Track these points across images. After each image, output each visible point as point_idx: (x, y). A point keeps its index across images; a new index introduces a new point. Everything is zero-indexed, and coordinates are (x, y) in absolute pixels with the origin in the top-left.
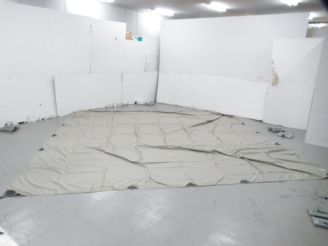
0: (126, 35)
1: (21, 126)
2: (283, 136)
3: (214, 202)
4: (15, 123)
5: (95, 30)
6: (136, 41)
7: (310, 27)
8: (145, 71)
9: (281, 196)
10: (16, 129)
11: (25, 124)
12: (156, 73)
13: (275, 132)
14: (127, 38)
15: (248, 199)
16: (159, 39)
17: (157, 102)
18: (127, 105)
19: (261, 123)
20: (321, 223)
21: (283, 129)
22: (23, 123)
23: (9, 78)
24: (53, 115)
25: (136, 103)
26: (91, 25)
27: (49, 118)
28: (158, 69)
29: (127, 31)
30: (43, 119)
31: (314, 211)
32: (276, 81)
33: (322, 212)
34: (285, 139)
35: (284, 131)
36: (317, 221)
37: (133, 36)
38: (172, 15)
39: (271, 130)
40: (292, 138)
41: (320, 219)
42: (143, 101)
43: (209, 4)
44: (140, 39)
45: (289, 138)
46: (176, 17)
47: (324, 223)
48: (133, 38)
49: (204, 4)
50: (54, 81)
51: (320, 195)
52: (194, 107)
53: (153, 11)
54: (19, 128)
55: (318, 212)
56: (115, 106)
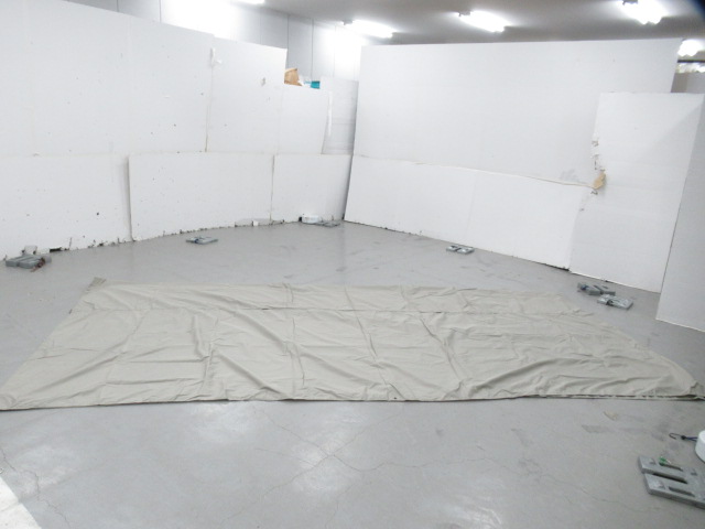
0: (286, 75)
1: (56, 256)
2: (609, 304)
3: (439, 432)
4: (43, 249)
5: (220, 62)
6: (306, 88)
7: (682, 71)
8: (322, 153)
9: (586, 428)
10: (42, 263)
11: (64, 253)
12: (347, 157)
13: (593, 294)
14: (286, 82)
15: (513, 430)
16: (356, 84)
17: (346, 219)
18: (282, 223)
19: (565, 274)
20: (663, 487)
21: (611, 289)
22: (59, 250)
23: (35, 155)
24: (123, 236)
25: (300, 219)
26: (211, 51)
27: (114, 243)
28: (351, 149)
29: (287, 66)
30: (101, 245)
31: (654, 463)
32: (601, 185)
33: (670, 467)
34: (612, 310)
35: (612, 294)
36: (655, 484)
37: (300, 77)
38: (390, 36)
39: (584, 289)
40: (628, 309)
41: (664, 480)
42: (317, 217)
43: (468, 14)
44: (316, 84)
45: (621, 308)
46: (398, 40)
47: (671, 489)
48: (301, 82)
49: (456, 15)
50: (127, 166)
51: (672, 431)
52: (423, 234)
53: (348, 25)
54: (50, 261)
55: (662, 465)
56: (256, 224)
